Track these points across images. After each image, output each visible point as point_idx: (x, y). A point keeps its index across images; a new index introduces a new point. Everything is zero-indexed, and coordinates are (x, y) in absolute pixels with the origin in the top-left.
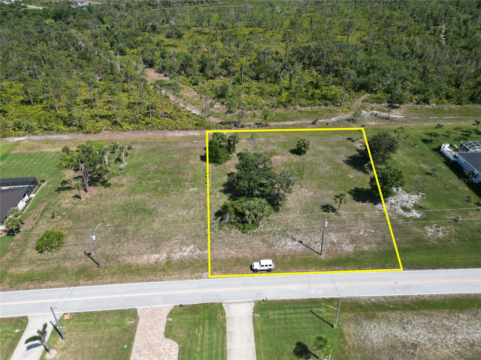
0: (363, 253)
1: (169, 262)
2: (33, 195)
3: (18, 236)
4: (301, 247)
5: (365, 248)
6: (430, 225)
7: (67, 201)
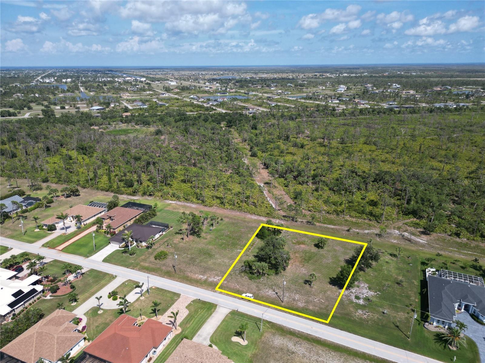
0: (308, 309)
1: (206, 281)
2: (164, 233)
3: (150, 250)
4: (275, 295)
5: (311, 308)
6: (363, 310)
7: (177, 239)
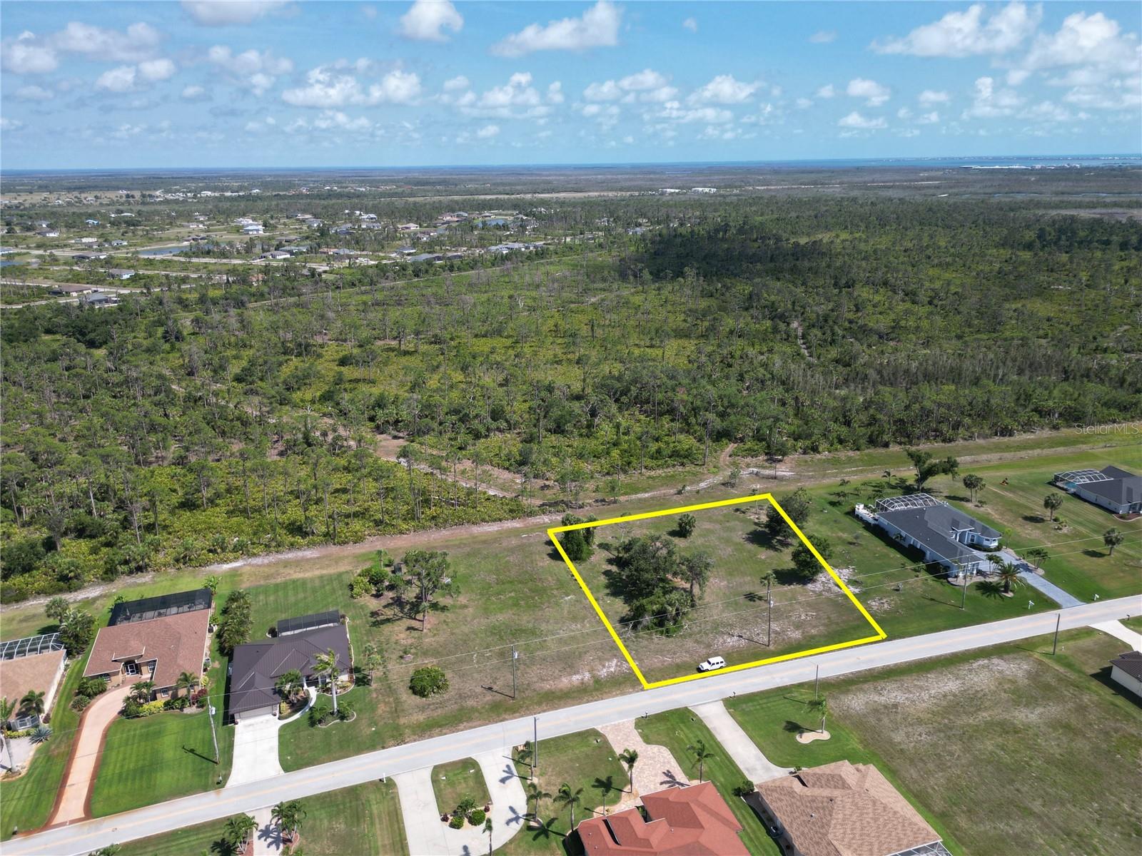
0: (813, 637)
1: (597, 680)
4: (743, 642)
5: (813, 631)
6: (873, 599)
7: (402, 635)
